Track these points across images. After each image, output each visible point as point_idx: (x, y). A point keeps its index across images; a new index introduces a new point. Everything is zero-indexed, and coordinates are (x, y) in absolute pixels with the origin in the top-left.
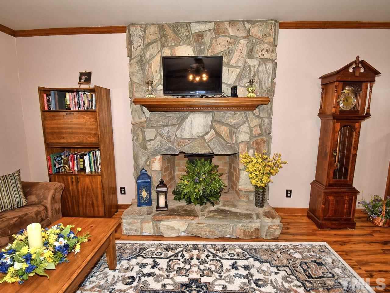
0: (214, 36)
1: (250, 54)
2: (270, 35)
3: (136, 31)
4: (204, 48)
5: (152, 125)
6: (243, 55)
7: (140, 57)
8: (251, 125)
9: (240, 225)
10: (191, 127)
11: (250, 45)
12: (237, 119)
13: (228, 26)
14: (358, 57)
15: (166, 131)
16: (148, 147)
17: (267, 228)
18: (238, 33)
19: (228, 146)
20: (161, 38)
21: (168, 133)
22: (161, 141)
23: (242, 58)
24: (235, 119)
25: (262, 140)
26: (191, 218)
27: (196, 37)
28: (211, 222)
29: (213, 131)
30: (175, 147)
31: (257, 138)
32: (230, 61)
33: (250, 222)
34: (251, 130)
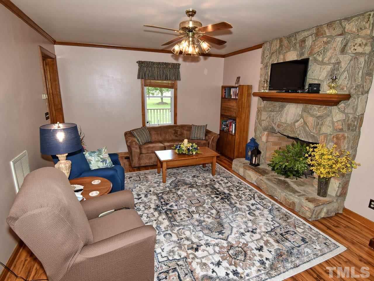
0: (315, 39)
1: (343, 50)
3: (267, 46)
4: (305, 51)
5: (266, 110)
6: (336, 52)
8: (334, 119)
10: (287, 114)
11: (344, 41)
12: (321, 112)
13: (326, 28)
15: (272, 115)
16: (262, 124)
18: (334, 32)
19: (311, 135)
20: (279, 48)
21: (273, 117)
22: (269, 122)
23: (335, 55)
24: (320, 111)
25: (343, 136)
26: (260, 175)
27: (301, 43)
29: (302, 120)
30: (276, 128)
31: (338, 133)
32: (324, 58)
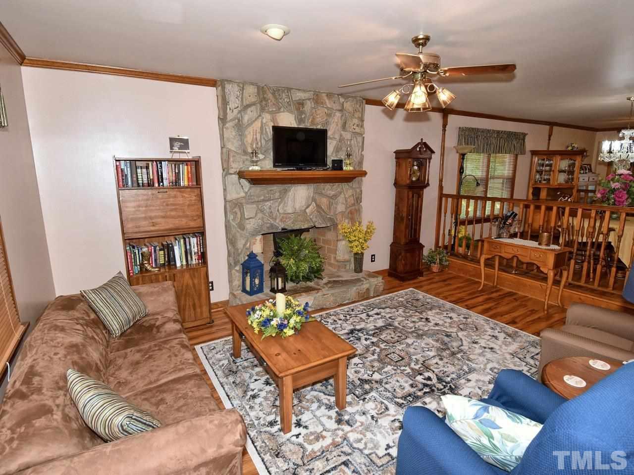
0: (314, 106)
1: (344, 127)
2: (359, 111)
3: (232, 90)
4: (305, 117)
5: (253, 201)
6: (338, 127)
7: (237, 121)
8: (346, 196)
9: (355, 288)
10: (294, 200)
11: (343, 118)
12: (335, 190)
13: (325, 98)
14: (422, 139)
15: (268, 207)
16: (248, 226)
17: (374, 286)
18: (334, 105)
19: (328, 217)
20: (261, 101)
21: (270, 209)
22: (263, 218)
23: (337, 130)
24: (333, 190)
25: (355, 209)
26: (316, 291)
27: (297, 105)
28: (333, 291)
29: (314, 204)
30: (278, 224)
31: (351, 208)
33: (362, 284)
34: (346, 201)
